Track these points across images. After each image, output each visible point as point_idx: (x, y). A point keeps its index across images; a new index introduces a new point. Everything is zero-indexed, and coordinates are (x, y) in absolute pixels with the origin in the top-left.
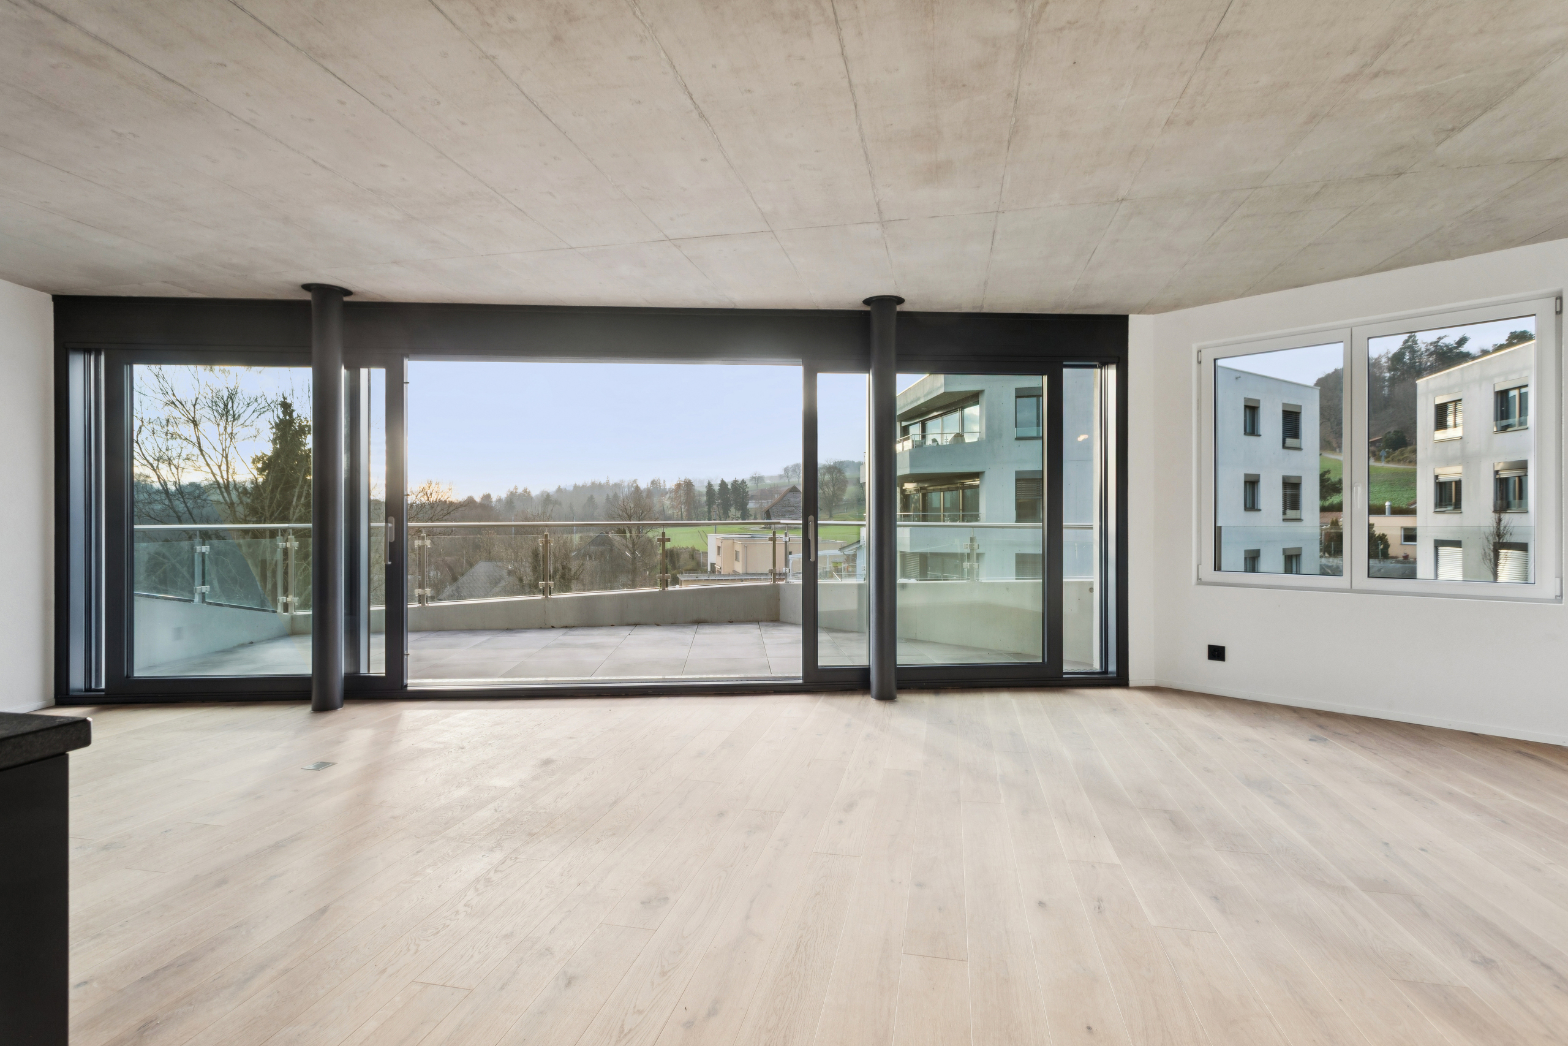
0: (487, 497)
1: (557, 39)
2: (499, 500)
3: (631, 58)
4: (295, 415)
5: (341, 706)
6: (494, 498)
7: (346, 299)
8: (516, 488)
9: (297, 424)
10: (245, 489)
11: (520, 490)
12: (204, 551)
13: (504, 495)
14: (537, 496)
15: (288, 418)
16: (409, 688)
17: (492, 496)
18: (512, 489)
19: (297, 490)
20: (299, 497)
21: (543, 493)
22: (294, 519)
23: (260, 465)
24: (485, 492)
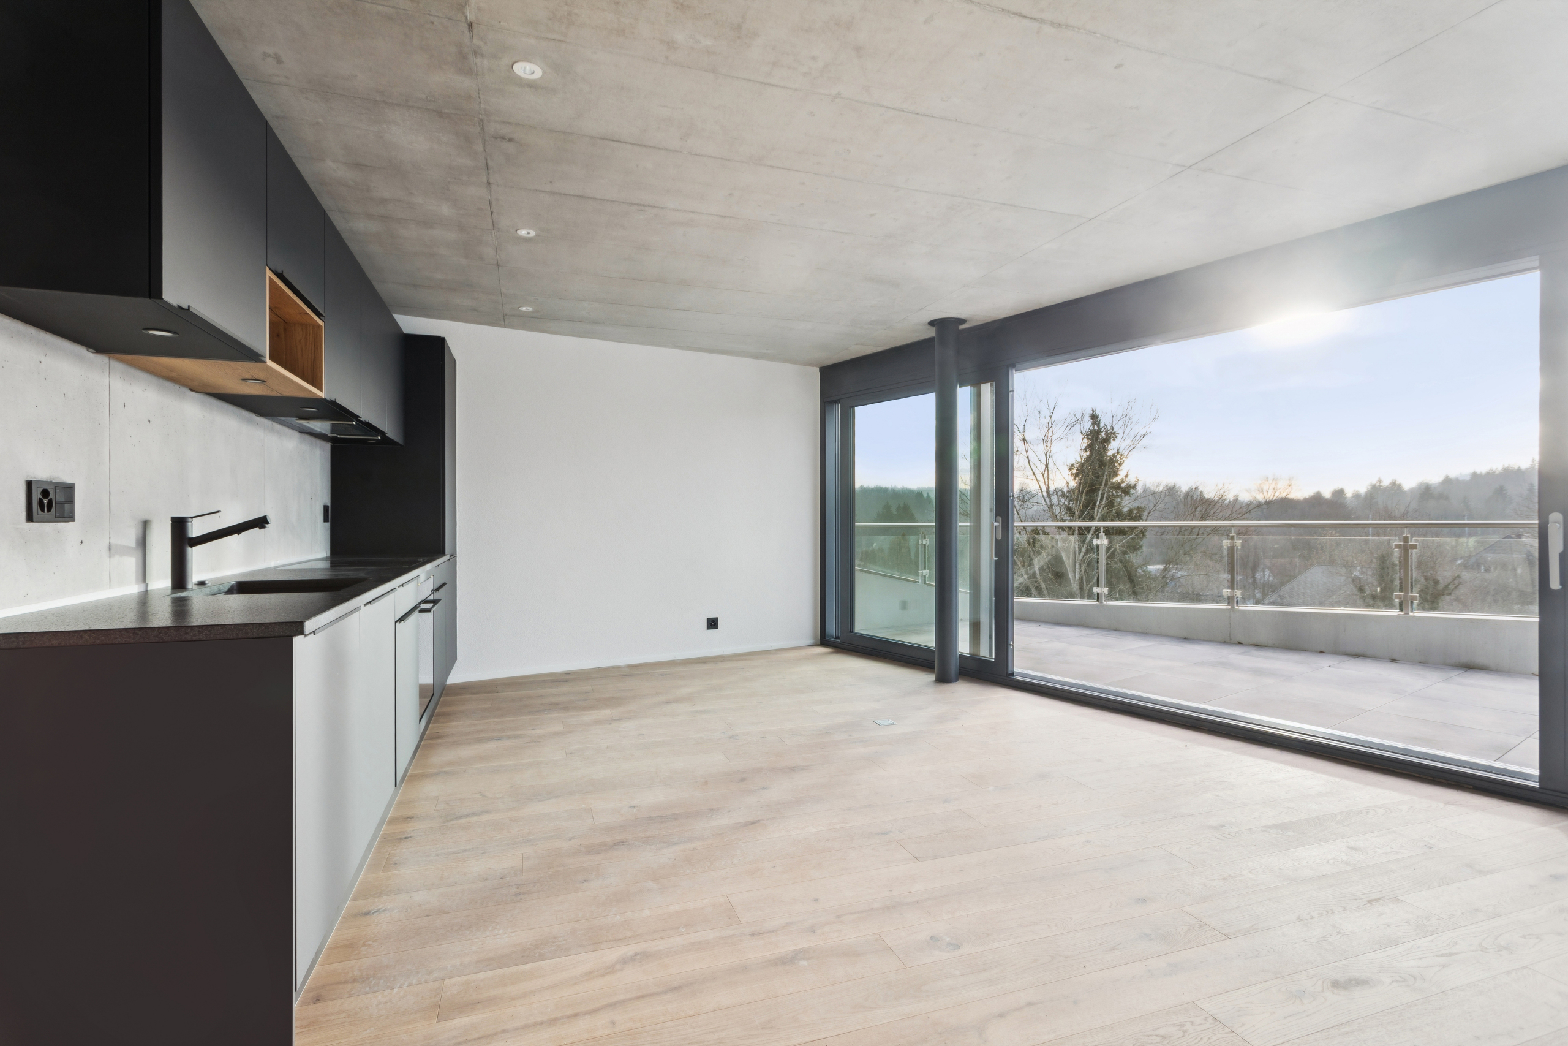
0: (1340, 493)
1: (858, 49)
2: (1357, 496)
3: (926, 22)
4: (1102, 425)
5: (956, 680)
6: (1349, 494)
7: (962, 327)
8: (1380, 481)
9: (1104, 433)
10: (1063, 492)
11: (1386, 483)
12: (924, 543)
13: (1363, 489)
14: (1412, 490)
15: (1096, 427)
16: (1016, 677)
17: (1346, 491)
18: (1374, 481)
19: (1100, 492)
20: (1102, 500)
21: (1420, 485)
22: (1097, 518)
23: (1074, 471)
24: (1337, 486)
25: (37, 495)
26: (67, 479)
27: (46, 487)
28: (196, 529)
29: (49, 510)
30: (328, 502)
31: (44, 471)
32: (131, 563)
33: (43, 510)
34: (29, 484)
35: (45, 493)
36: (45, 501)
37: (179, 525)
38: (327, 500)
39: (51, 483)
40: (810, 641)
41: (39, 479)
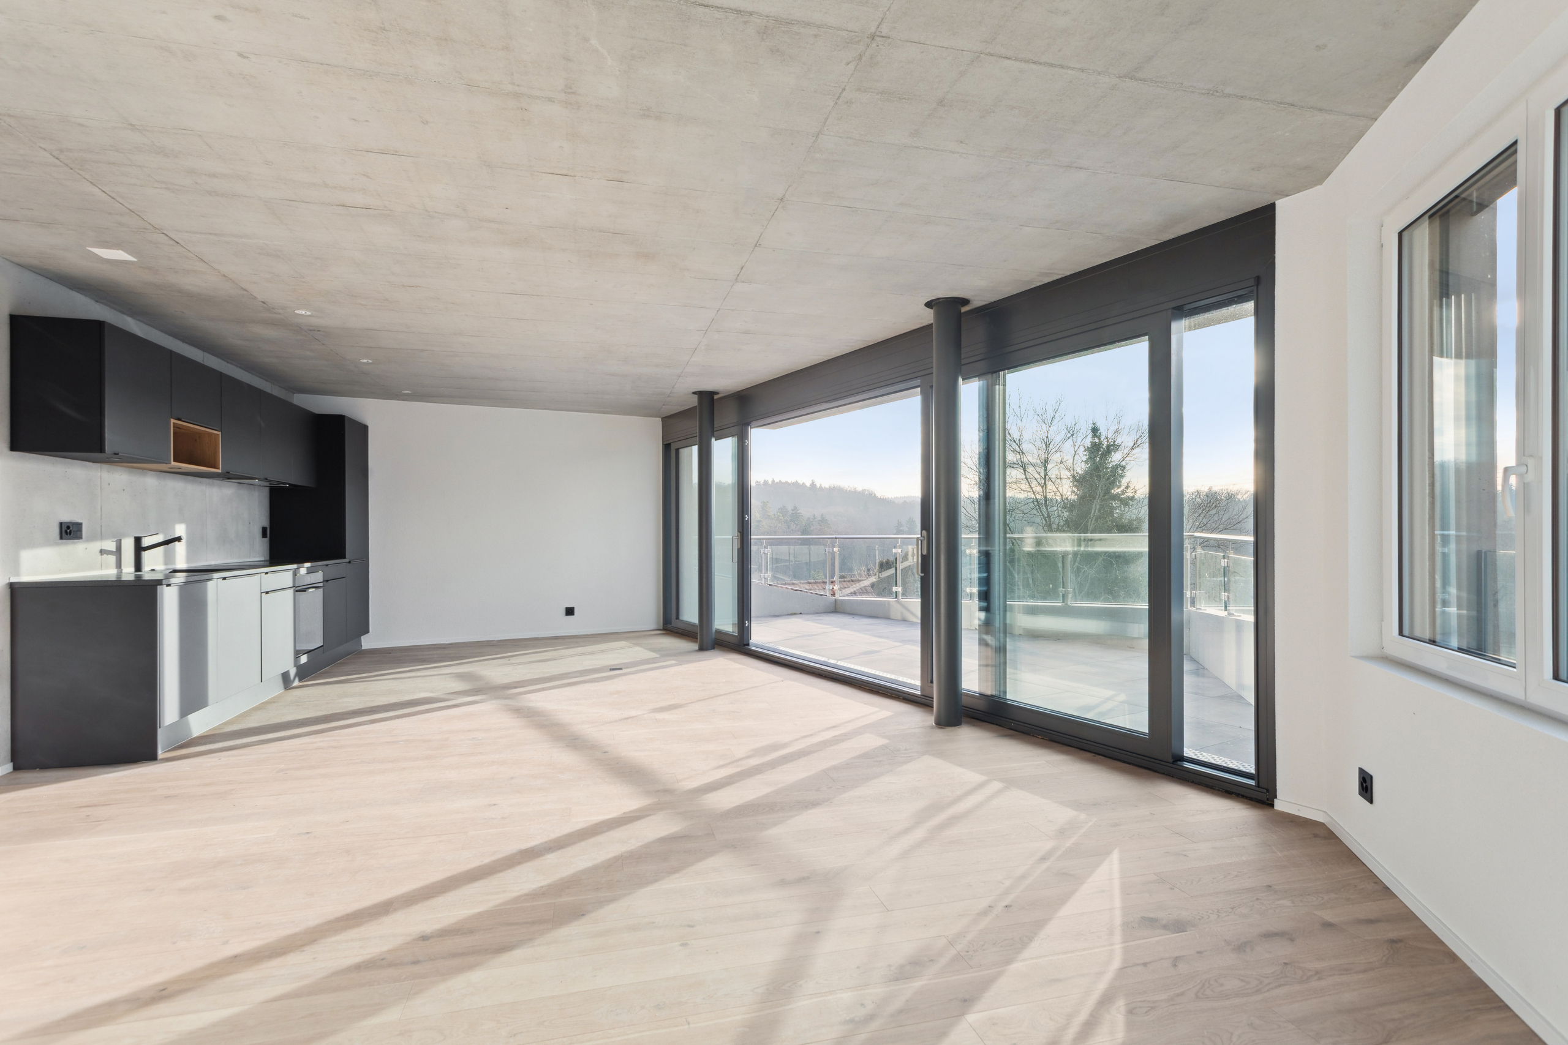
4: (1103, 438)
9: (1105, 445)
10: (1063, 504)
15: (1097, 440)
16: (748, 647)
20: (1095, 511)
25: (64, 529)
26: (80, 522)
27: (68, 525)
28: (146, 542)
29: (70, 534)
30: (266, 524)
31: (67, 518)
32: (112, 559)
33: (67, 534)
34: (61, 524)
35: (68, 527)
36: (68, 531)
37: (138, 540)
38: (266, 523)
39: (71, 523)
40: (653, 627)
41: (66, 521)
